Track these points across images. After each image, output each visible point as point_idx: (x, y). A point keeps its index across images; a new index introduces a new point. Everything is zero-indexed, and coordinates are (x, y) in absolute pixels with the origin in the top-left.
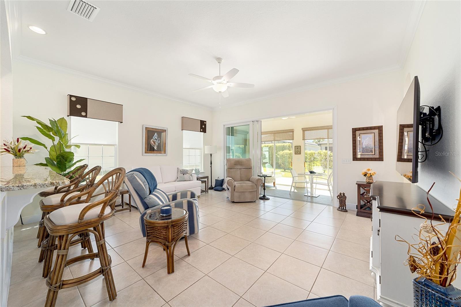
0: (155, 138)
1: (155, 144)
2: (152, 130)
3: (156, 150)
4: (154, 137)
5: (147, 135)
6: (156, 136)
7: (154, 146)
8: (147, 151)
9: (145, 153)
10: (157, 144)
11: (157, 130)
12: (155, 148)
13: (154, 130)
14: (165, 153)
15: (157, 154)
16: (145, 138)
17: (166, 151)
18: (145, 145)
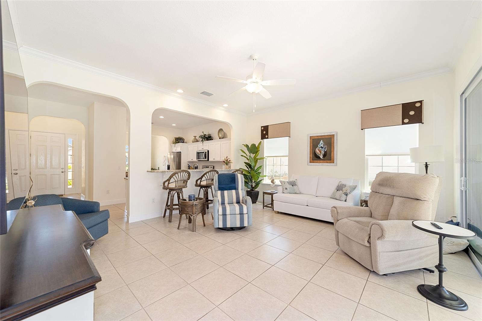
0: (320, 146)
1: (321, 153)
2: (317, 138)
3: (322, 160)
4: (320, 145)
5: (312, 145)
6: (322, 144)
7: (320, 155)
8: (312, 161)
9: (310, 163)
10: (323, 152)
11: (323, 137)
12: (321, 157)
13: (319, 138)
14: (334, 163)
15: (323, 164)
16: (310, 147)
17: (335, 161)
18: (310, 155)
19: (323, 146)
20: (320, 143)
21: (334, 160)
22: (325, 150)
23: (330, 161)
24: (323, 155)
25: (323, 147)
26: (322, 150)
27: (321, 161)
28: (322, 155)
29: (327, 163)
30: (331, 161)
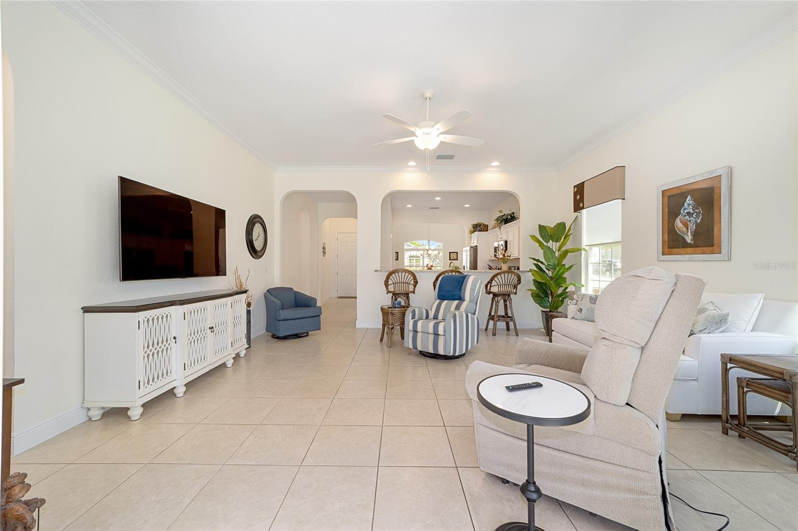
0: (686, 211)
1: (688, 229)
2: (679, 191)
3: (690, 246)
4: (685, 209)
5: (666, 210)
6: (689, 205)
7: (685, 234)
8: (667, 249)
9: (663, 254)
10: (691, 226)
11: (693, 188)
12: (689, 239)
13: (684, 190)
14: (720, 253)
15: (692, 256)
16: (663, 216)
17: (722, 247)
18: (663, 235)
19: (692, 211)
20: (686, 204)
21: (720, 246)
22: (699, 221)
23: (711, 248)
24: (691, 233)
25: (693, 214)
26: (690, 221)
27: (688, 250)
28: (689, 232)
29: (704, 253)
30: (714, 248)
